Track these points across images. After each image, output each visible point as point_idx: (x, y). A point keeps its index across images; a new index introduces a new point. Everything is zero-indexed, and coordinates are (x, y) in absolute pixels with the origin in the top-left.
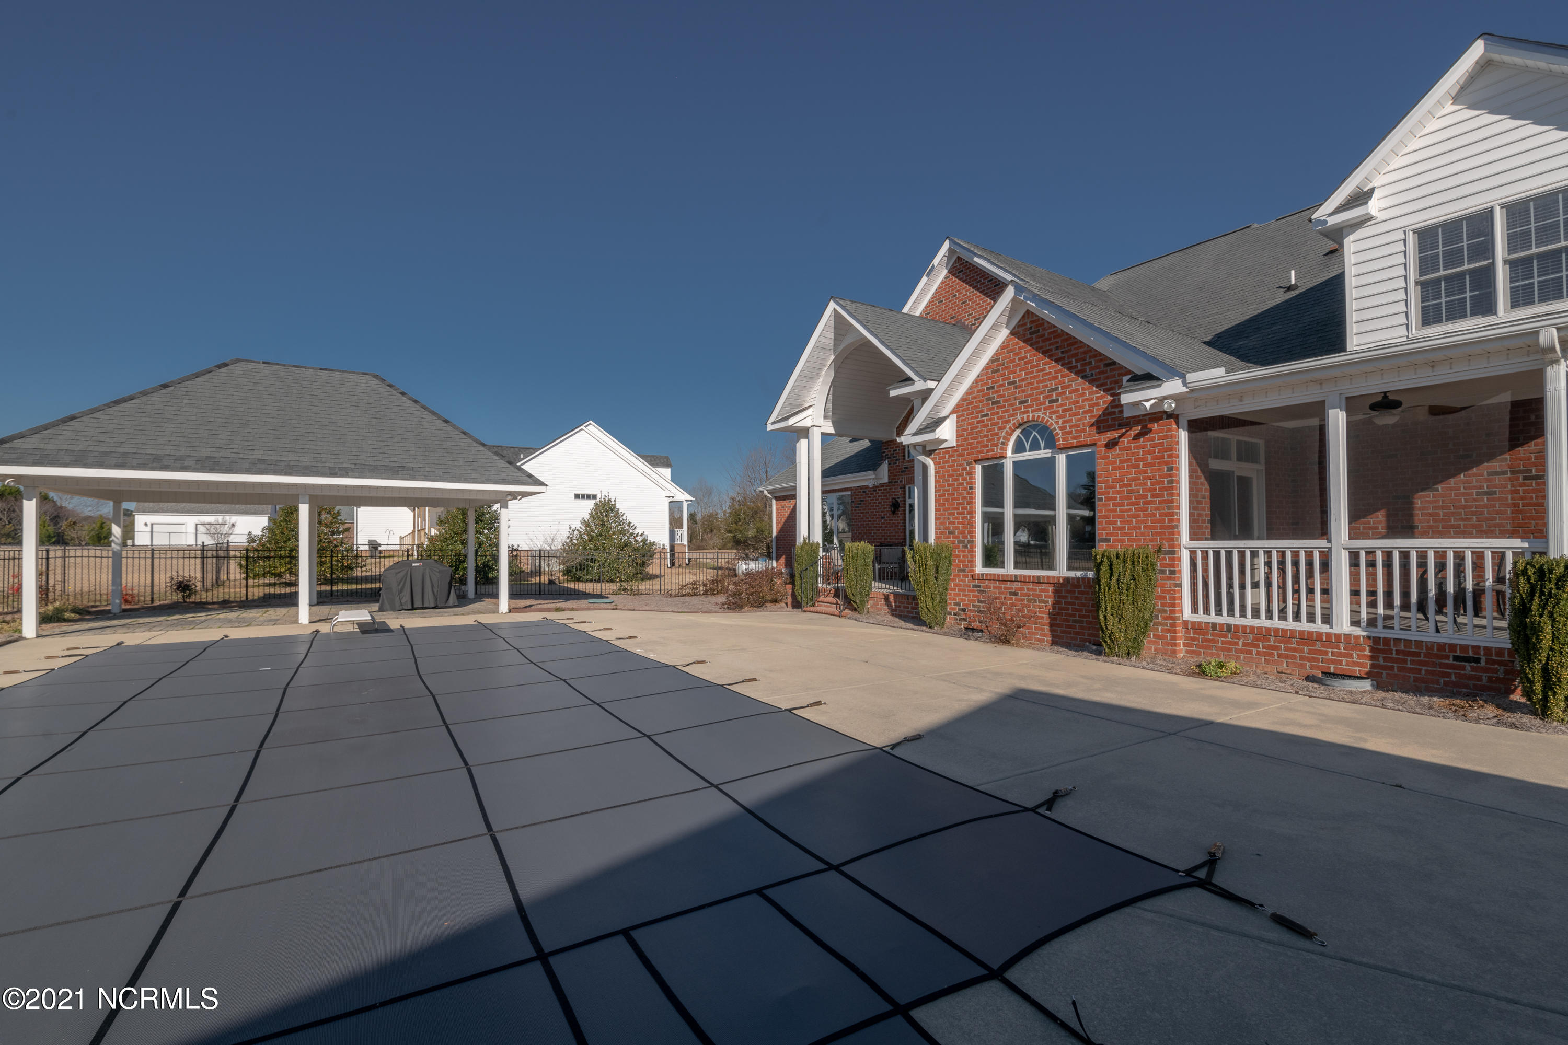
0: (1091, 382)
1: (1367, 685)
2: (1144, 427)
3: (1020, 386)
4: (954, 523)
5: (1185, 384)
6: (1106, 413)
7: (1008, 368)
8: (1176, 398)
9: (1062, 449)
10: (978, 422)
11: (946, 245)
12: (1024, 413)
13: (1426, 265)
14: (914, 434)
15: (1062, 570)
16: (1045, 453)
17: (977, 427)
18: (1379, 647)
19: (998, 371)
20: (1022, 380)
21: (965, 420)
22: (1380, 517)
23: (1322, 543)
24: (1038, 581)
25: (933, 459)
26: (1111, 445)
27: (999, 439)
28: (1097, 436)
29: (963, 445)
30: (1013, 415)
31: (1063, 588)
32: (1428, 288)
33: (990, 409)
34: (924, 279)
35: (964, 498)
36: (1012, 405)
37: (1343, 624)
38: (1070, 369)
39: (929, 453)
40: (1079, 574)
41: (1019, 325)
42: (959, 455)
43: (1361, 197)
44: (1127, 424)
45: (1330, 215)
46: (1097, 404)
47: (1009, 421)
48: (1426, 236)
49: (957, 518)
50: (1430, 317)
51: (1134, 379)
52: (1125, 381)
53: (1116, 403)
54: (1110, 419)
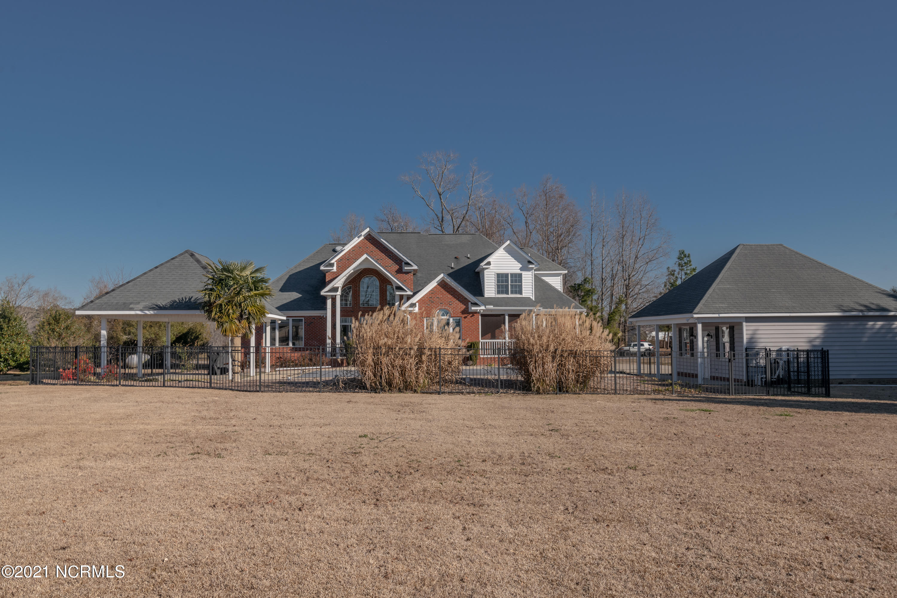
0: (460, 302)
2: (474, 315)
5: (485, 307)
6: (464, 310)
7: (435, 293)
8: (483, 310)
9: (452, 317)
10: (426, 307)
11: (368, 229)
12: (442, 306)
13: (498, 281)
14: (406, 308)
16: (446, 317)
19: (432, 293)
20: (441, 298)
21: (421, 305)
22: (489, 335)
25: (409, 315)
26: (465, 317)
27: (434, 312)
28: (462, 315)
29: (421, 312)
30: (438, 306)
32: (498, 286)
33: (431, 303)
34: (357, 238)
38: (455, 298)
41: (440, 283)
42: (420, 315)
43: (489, 263)
45: (484, 266)
46: (462, 308)
48: (499, 275)
50: (499, 292)
51: (472, 303)
52: (470, 303)
53: (467, 308)
54: (465, 312)
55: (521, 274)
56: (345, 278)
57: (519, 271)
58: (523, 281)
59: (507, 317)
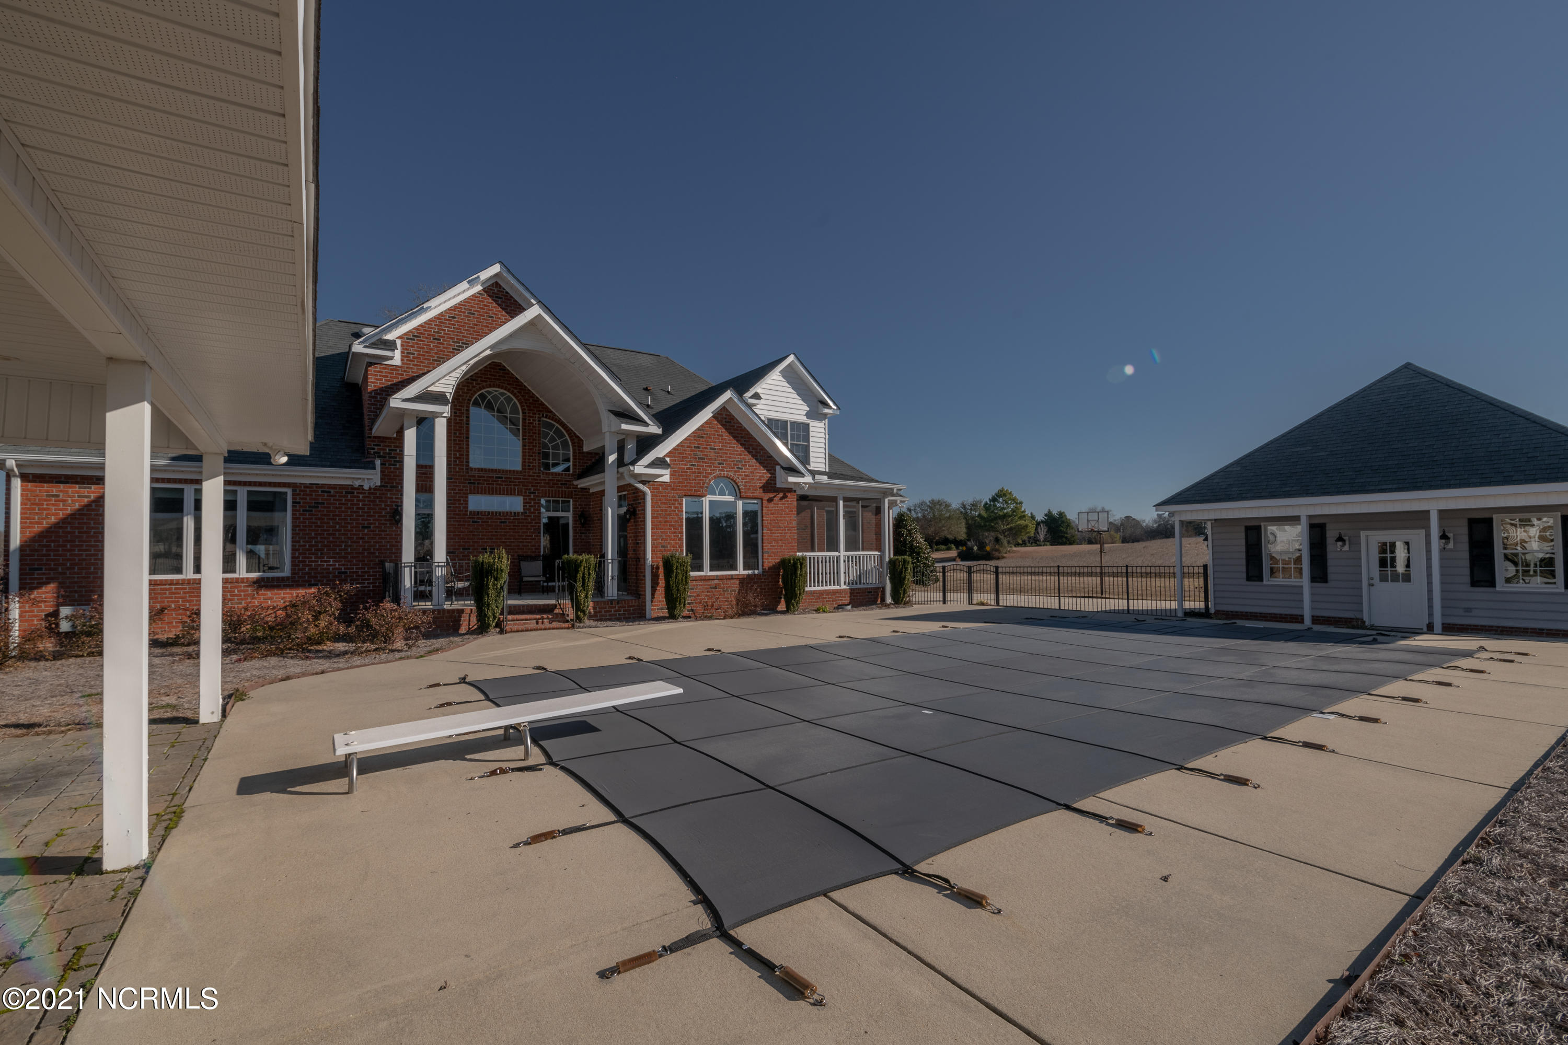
0: (760, 463)
1: (849, 607)
2: (785, 494)
3: (718, 453)
4: (667, 540)
5: (814, 479)
6: (768, 483)
7: (710, 438)
8: (809, 484)
9: (741, 498)
10: (687, 469)
12: (722, 470)
14: (646, 467)
15: (741, 571)
16: (731, 499)
17: (687, 472)
18: (852, 591)
19: (702, 437)
20: (721, 449)
21: (677, 464)
23: (836, 553)
24: (731, 578)
25: (649, 488)
26: (770, 500)
27: (704, 483)
28: (763, 495)
29: (675, 482)
30: (714, 470)
31: (745, 582)
33: (697, 462)
34: (464, 285)
35: (676, 521)
36: (713, 463)
37: (844, 587)
38: (749, 452)
39: (644, 483)
40: (750, 572)
41: (718, 413)
42: (673, 489)
43: (756, 396)
44: (778, 490)
45: (750, 398)
46: (763, 477)
47: (711, 474)
49: (669, 536)
51: (782, 467)
52: (778, 468)
53: (773, 479)
54: (770, 486)
55: (808, 425)
56: (464, 368)
57: (804, 419)
58: (811, 439)
59: (841, 503)
